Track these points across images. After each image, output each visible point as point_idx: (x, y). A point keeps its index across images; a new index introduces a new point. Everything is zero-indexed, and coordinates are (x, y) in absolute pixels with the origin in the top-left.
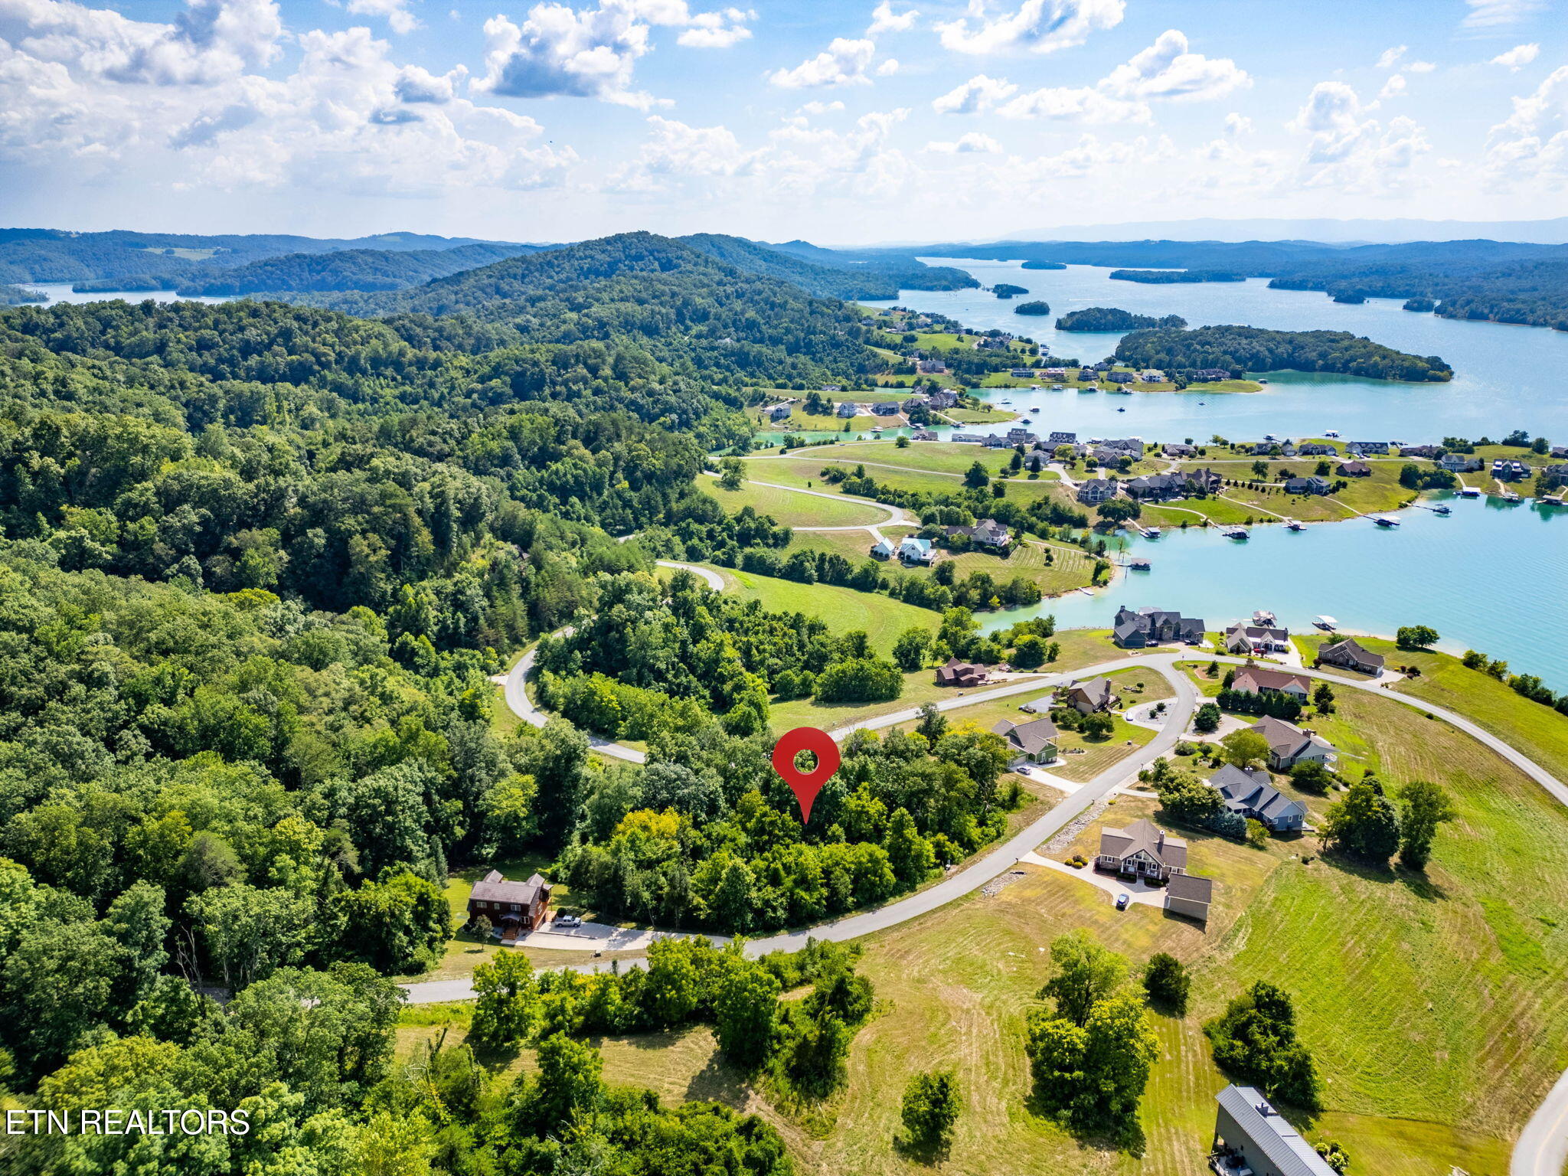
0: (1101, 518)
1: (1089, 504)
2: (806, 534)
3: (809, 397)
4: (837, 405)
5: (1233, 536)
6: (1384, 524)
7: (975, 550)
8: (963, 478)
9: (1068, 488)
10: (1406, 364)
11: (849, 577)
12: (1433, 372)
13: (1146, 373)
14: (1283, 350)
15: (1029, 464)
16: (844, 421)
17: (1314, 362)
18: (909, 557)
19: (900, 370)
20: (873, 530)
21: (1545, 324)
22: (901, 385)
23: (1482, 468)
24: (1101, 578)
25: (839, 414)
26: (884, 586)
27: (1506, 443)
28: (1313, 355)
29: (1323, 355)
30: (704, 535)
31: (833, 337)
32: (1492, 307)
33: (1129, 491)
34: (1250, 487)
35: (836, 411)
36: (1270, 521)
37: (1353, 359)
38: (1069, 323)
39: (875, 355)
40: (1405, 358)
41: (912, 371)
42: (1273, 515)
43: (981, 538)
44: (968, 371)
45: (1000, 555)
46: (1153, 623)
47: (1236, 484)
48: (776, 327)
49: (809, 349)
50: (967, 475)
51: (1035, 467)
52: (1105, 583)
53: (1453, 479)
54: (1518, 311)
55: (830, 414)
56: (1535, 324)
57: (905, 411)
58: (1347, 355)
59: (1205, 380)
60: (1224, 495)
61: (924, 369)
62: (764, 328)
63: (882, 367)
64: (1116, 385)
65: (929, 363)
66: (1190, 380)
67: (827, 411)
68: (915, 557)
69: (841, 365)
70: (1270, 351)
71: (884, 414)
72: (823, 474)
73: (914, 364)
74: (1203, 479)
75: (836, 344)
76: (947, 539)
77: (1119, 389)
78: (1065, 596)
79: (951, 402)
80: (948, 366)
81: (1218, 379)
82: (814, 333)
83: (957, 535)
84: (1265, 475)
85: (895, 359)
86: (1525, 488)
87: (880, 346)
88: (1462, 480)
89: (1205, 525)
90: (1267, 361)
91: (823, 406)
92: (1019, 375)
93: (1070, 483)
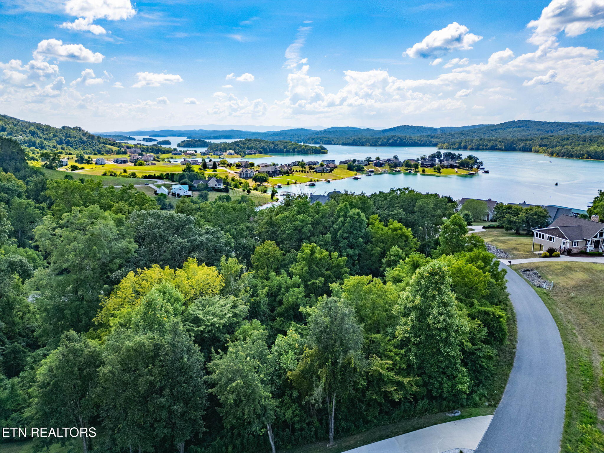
1: (247, 178)
4: (94, 160)
5: (310, 185)
6: (356, 179)
9: (233, 174)
10: (314, 148)
12: (321, 151)
13: (228, 152)
14: (271, 146)
15: (212, 166)
16: (100, 166)
17: (283, 150)
18: (178, 194)
19: (118, 153)
20: (151, 185)
23: (369, 164)
24: (275, 198)
25: (96, 163)
28: (282, 147)
29: (285, 147)
31: (81, 139)
34: (302, 172)
35: (94, 162)
36: (318, 181)
37: (295, 148)
38: (183, 145)
39: (105, 147)
40: (312, 147)
41: (125, 153)
42: (319, 179)
45: (224, 192)
46: (330, 196)
47: (296, 171)
48: (47, 134)
49: (68, 143)
50: (183, 171)
51: (214, 167)
53: (363, 168)
55: (91, 164)
57: (131, 162)
58: (293, 147)
59: (251, 154)
60: (296, 174)
61: (131, 152)
62: (41, 135)
64: (218, 157)
65: (133, 150)
66: (246, 154)
67: (89, 162)
68: (182, 194)
70: (268, 146)
71: (121, 163)
74: (286, 168)
75: (84, 142)
76: (193, 186)
79: (152, 159)
80: (142, 151)
81: (255, 154)
82: (70, 137)
83: (200, 183)
84: (305, 168)
85: (115, 149)
86: (387, 168)
87: (106, 144)
88: (365, 168)
89: (296, 183)
90: (268, 149)
91: (86, 160)
92: (175, 154)
93: (233, 172)
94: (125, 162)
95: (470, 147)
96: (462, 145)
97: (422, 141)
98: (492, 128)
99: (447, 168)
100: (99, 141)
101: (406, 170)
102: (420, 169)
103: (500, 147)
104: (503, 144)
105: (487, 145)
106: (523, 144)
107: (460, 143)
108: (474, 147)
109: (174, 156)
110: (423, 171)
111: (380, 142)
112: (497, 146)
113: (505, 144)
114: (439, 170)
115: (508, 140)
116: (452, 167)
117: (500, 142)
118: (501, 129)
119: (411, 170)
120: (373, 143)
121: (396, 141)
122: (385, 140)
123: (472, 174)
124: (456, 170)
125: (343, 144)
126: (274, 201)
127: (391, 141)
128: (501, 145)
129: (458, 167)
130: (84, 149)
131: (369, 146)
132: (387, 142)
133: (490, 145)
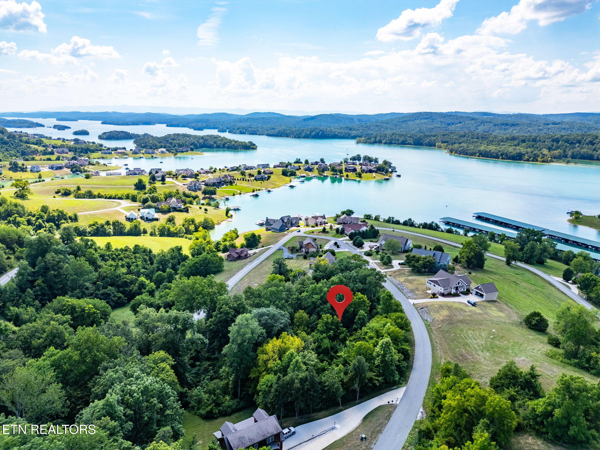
0: (203, 196)
1: (195, 190)
2: (85, 216)
3: (10, 164)
4: (29, 167)
5: (253, 196)
6: (292, 187)
7: (173, 211)
8: (134, 187)
9: (182, 187)
10: (243, 144)
11: (126, 231)
12: (250, 147)
13: (160, 150)
14: (201, 141)
15: (160, 179)
16: (37, 175)
17: (213, 145)
18: (147, 218)
19: (45, 153)
20: (118, 209)
21: (263, 135)
22: (49, 159)
23: (300, 169)
24: (229, 215)
25: (31, 171)
26: (145, 232)
27: (295, 163)
28: (212, 143)
29: (215, 143)
30: (26, 223)
32: (246, 130)
33: (206, 185)
34: (243, 180)
35: (29, 170)
36: (259, 190)
37: (225, 144)
38: (105, 137)
39: (29, 147)
40: (241, 143)
41: (52, 153)
42: (260, 188)
43: (173, 206)
44: (81, 152)
45: (185, 211)
46: (283, 221)
47: (238, 180)
50: (135, 185)
51: (163, 179)
52: (232, 216)
53: (296, 173)
54: (254, 131)
55: (26, 171)
56: (260, 135)
57: (66, 167)
58: (222, 142)
59: (182, 152)
60: (238, 183)
61: (58, 152)
63: (36, 152)
64: (150, 155)
65: (60, 150)
66: (177, 152)
67: (24, 170)
68: (150, 217)
69: (12, 152)
70: (198, 142)
71: (56, 169)
72: (57, 193)
73: (52, 150)
74: (229, 178)
76: (158, 208)
77: (152, 156)
78: (222, 223)
79: (87, 163)
80: (70, 151)
81: (187, 151)
83: (164, 206)
84: (245, 176)
85: (41, 149)
86: (315, 173)
87: (29, 143)
88: (298, 173)
89: (240, 194)
90: (198, 145)
91: (20, 167)
92: (105, 153)
93: (181, 184)
94: (60, 168)
95: (384, 141)
96: (377, 139)
97: (341, 133)
98: (403, 120)
99: (366, 172)
100: (21, 141)
101: (332, 174)
102: (345, 174)
103: (410, 142)
104: (412, 139)
105: (398, 140)
106: (428, 140)
107: (376, 138)
108: (388, 142)
109: (105, 156)
110: (347, 176)
111: (303, 135)
112: (407, 141)
113: (413, 139)
114: (360, 176)
115: (416, 136)
116: (371, 171)
117: (409, 137)
118: (411, 120)
119: (337, 174)
120: (297, 135)
121: (318, 133)
122: (308, 133)
123: (387, 179)
124: (374, 174)
125: (269, 135)
126: (229, 217)
127: (314, 133)
128: (410, 140)
129: (376, 172)
130: (7, 150)
131: (293, 137)
132: (310, 134)
133: (402, 139)
